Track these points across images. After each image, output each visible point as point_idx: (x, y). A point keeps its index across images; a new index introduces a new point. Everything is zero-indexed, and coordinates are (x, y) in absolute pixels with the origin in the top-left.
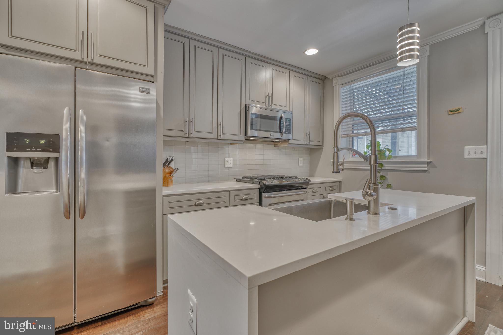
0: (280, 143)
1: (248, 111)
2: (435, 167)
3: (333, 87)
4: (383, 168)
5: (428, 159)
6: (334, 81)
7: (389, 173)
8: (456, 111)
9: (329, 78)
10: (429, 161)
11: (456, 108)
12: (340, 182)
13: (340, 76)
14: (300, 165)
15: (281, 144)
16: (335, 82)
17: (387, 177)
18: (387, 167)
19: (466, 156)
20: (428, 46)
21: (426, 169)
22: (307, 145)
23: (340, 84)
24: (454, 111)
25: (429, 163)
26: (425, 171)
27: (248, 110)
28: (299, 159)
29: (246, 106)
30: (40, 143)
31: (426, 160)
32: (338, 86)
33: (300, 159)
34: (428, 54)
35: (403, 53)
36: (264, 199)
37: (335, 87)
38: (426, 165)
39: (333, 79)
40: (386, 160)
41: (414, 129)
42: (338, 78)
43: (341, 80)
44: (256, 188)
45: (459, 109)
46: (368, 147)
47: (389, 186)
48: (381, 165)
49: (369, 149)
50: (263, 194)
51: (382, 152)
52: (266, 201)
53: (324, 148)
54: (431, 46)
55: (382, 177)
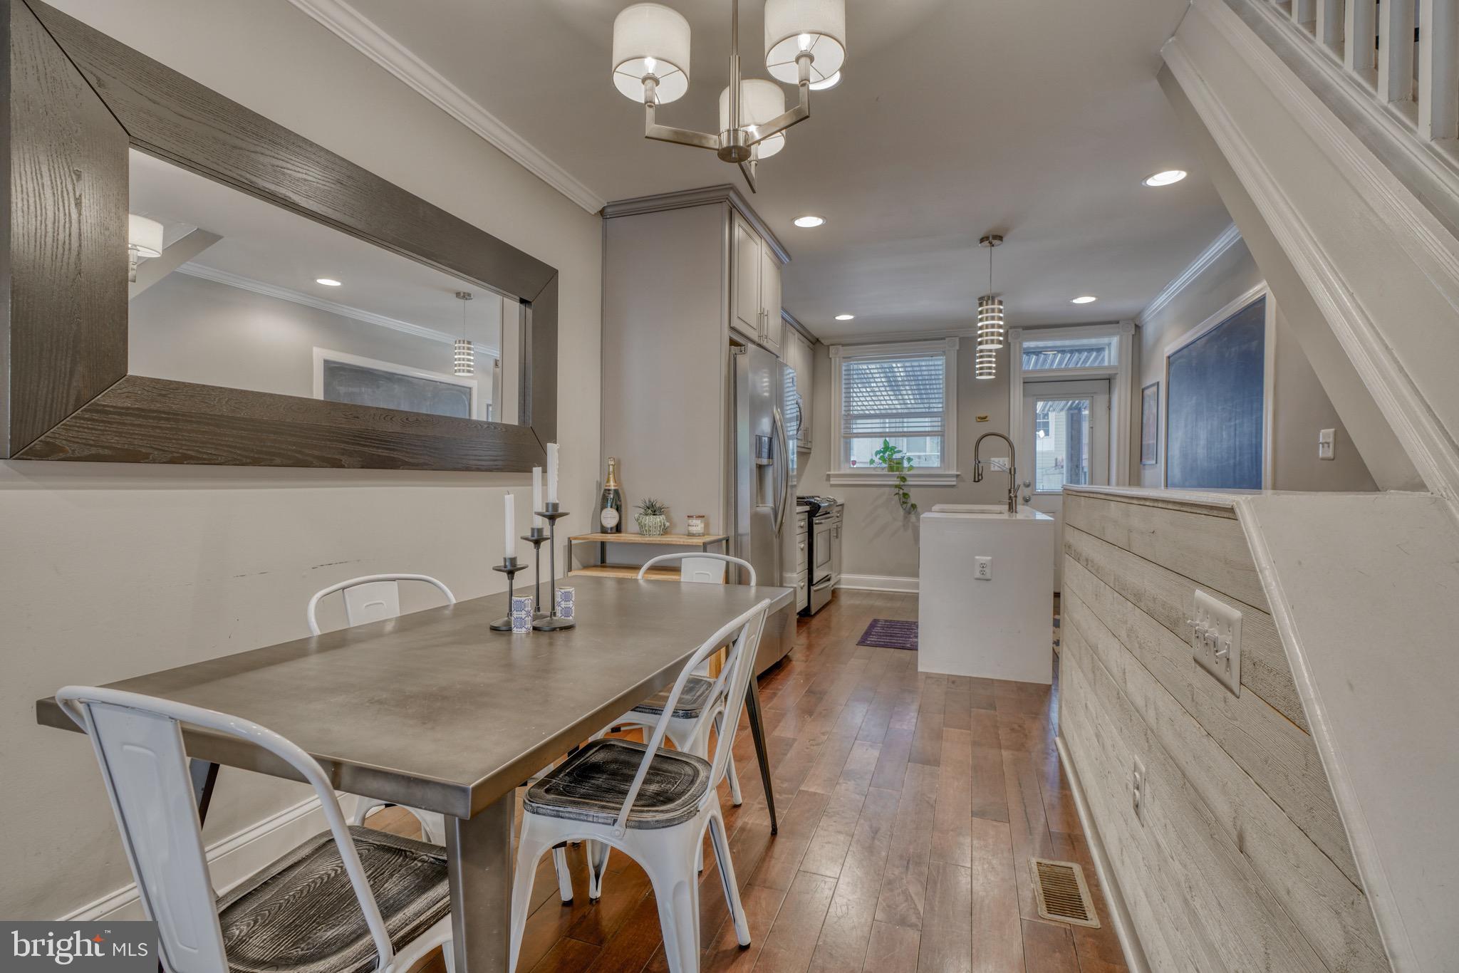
2: (964, 481)
3: (831, 359)
4: (906, 483)
5: (957, 471)
6: (832, 349)
7: (912, 489)
8: (984, 419)
9: (823, 344)
10: (958, 473)
11: (982, 415)
12: (842, 505)
13: (843, 345)
16: (833, 351)
17: (910, 494)
18: (910, 482)
21: (955, 483)
22: (804, 448)
23: (842, 356)
24: (982, 418)
25: (957, 476)
26: (953, 486)
31: (955, 472)
32: (838, 359)
34: (957, 347)
35: (981, 368)
36: (815, 526)
37: (833, 360)
38: (955, 479)
39: (831, 347)
40: (907, 473)
41: (941, 434)
42: (840, 347)
43: (843, 351)
44: (806, 512)
45: (986, 417)
46: (877, 453)
47: (914, 506)
48: (903, 479)
49: (878, 456)
50: (814, 519)
51: (900, 462)
52: (816, 529)
53: (812, 452)
54: (960, 339)
55: (905, 495)
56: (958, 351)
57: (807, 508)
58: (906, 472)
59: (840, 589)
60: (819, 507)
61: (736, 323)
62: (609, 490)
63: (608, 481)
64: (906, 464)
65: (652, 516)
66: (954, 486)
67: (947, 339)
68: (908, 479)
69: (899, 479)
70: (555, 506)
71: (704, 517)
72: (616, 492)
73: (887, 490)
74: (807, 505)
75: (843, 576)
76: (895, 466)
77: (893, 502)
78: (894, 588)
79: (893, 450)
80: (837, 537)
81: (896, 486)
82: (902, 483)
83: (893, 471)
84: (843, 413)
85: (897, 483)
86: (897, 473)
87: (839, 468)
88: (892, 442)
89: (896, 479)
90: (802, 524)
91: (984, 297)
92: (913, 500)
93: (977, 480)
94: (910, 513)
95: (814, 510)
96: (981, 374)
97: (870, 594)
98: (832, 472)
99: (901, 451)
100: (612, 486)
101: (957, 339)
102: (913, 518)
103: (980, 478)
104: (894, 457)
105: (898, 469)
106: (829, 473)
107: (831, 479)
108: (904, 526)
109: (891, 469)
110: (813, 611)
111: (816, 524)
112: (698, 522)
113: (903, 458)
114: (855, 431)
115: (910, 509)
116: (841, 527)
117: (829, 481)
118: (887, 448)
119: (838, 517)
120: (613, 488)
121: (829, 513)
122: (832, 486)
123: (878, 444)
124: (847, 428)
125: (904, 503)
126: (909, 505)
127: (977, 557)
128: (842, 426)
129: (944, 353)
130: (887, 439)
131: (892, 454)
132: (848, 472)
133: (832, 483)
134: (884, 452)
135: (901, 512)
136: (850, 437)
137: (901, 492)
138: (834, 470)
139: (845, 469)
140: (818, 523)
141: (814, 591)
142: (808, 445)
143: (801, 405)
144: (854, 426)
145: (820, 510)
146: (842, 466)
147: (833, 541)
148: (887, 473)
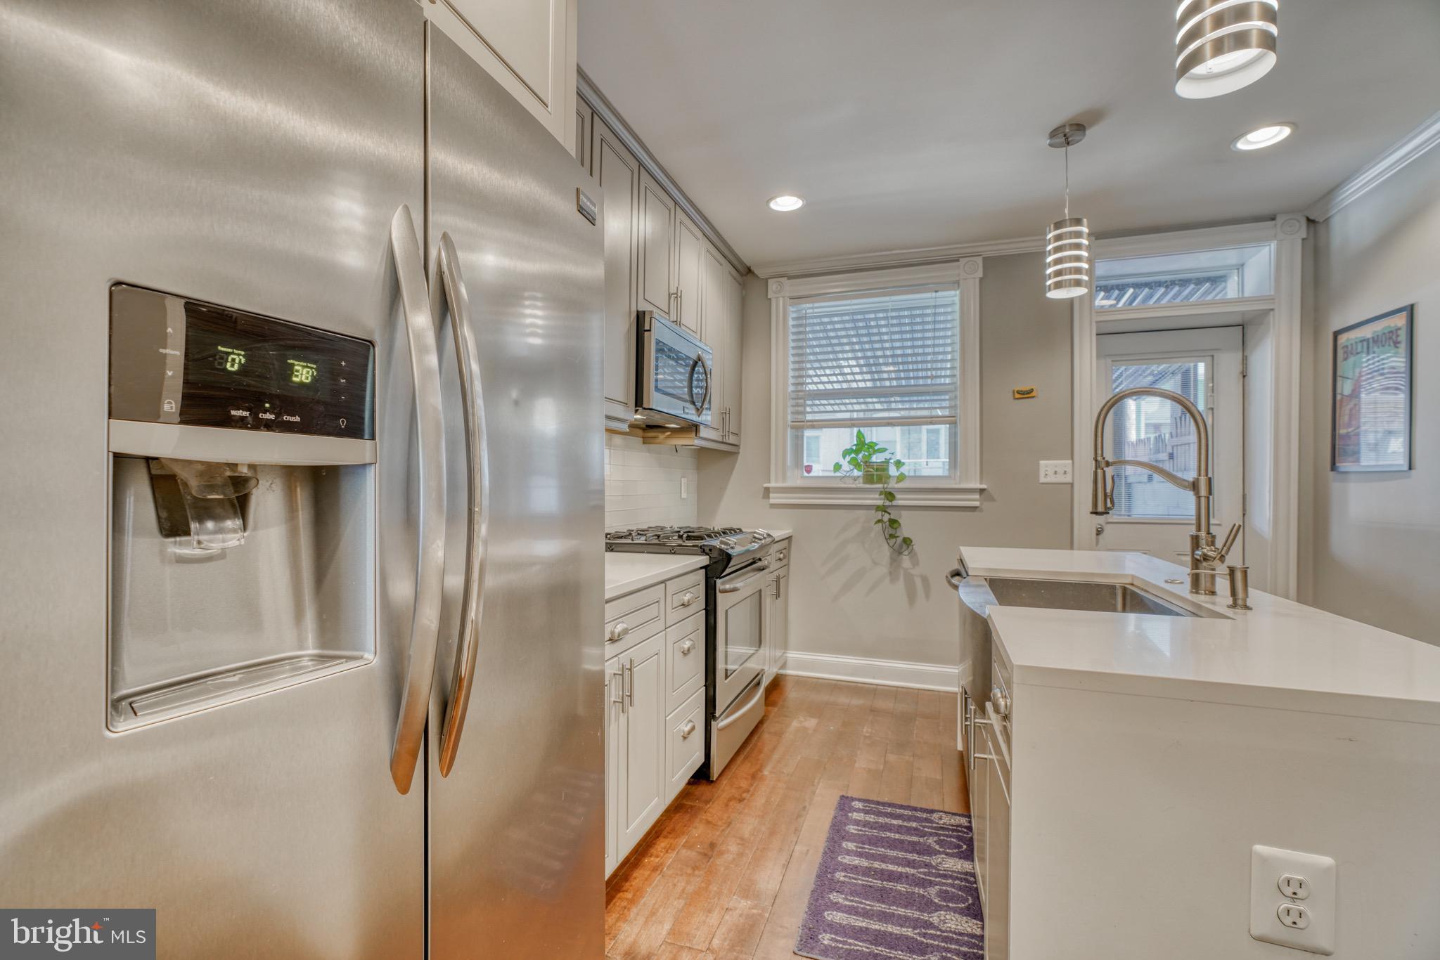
0: (664, 432)
1: (650, 330)
2: (992, 499)
3: (770, 299)
4: (894, 503)
5: (981, 484)
6: (773, 285)
7: (904, 513)
8: (1026, 394)
9: (757, 276)
10: (984, 486)
11: (1025, 387)
12: (789, 539)
13: (790, 278)
14: (684, 496)
15: (668, 437)
16: (774, 287)
17: (902, 521)
18: (901, 500)
19: (1042, 480)
20: (981, 258)
21: (977, 504)
22: (722, 443)
23: (788, 295)
24: (1023, 394)
25: (982, 491)
26: (974, 508)
27: (647, 327)
28: (682, 479)
29: (640, 317)
30: (295, 379)
31: (976, 485)
32: (781, 299)
33: (683, 481)
34: (980, 274)
35: (1058, 273)
36: (719, 596)
37: (773, 301)
38: (977, 496)
39: (769, 280)
40: (897, 486)
41: (952, 421)
42: (784, 280)
43: (790, 287)
44: (702, 568)
45: (1032, 391)
46: (846, 453)
47: (907, 542)
48: (890, 496)
49: (848, 458)
50: (719, 582)
51: (883, 467)
52: (722, 601)
53: (741, 451)
54: (985, 259)
55: (893, 522)
56: (981, 280)
57: (703, 560)
58: (892, 484)
59: (786, 675)
60: (729, 558)
64: (893, 471)
66: (976, 507)
67: (963, 261)
68: (898, 496)
69: (883, 496)
73: (861, 513)
74: (704, 551)
75: (792, 655)
76: (876, 475)
77: (873, 535)
78: (874, 678)
79: (872, 448)
80: (778, 595)
81: (878, 508)
82: (888, 503)
83: (872, 482)
84: (791, 388)
85: (880, 503)
86: (880, 486)
87: (784, 479)
88: (874, 435)
89: (877, 496)
90: (687, 598)
91: (1063, 126)
92: (905, 531)
93: (1100, 509)
94: (900, 553)
95: (718, 563)
96: (1058, 285)
97: (836, 687)
98: (772, 484)
99: (884, 450)
101: (979, 260)
102: (906, 561)
103: (1109, 505)
104: (874, 459)
105: (880, 480)
106: (766, 485)
107: (771, 495)
108: (890, 573)
109: (868, 478)
110: (716, 770)
111: (722, 592)
113: (887, 461)
114: (809, 417)
115: (901, 547)
116: (787, 576)
117: (768, 498)
118: (861, 444)
119: (780, 559)
121: (760, 559)
122: (773, 506)
123: (846, 438)
124: (796, 412)
125: (892, 536)
126: (900, 540)
127: (1259, 848)
128: (790, 410)
129: (956, 284)
130: (862, 429)
131: (870, 455)
132: (799, 483)
133: (772, 501)
134: (857, 452)
135: (886, 551)
136: (802, 428)
137: (886, 517)
138: (776, 482)
139: (794, 480)
140: (728, 587)
141: (719, 730)
142: (732, 439)
143: (708, 363)
144: (808, 409)
145: (731, 565)
146: (789, 474)
147: (768, 602)
148: (862, 485)
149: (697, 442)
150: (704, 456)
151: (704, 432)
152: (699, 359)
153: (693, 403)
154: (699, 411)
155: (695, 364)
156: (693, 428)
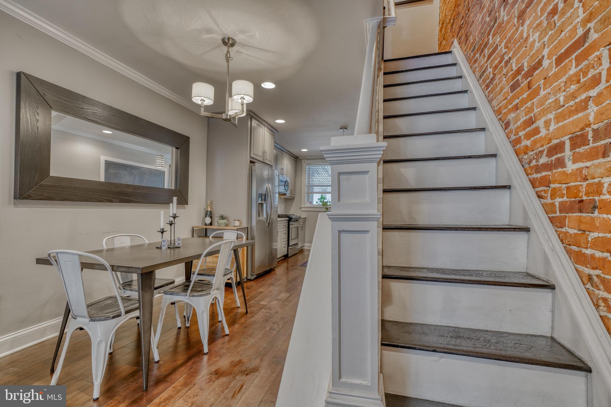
4: (328, 210)
9: (299, 159)
12: (305, 218)
13: (307, 159)
14: (282, 208)
22: (291, 197)
32: (305, 164)
33: (282, 205)
36: (290, 225)
37: (303, 165)
39: (302, 160)
40: (329, 207)
42: (305, 160)
43: (307, 161)
46: (319, 199)
49: (319, 200)
50: (290, 223)
52: (291, 226)
53: (295, 198)
57: (288, 219)
59: (304, 249)
60: (292, 218)
61: (252, 156)
62: (208, 211)
63: (208, 208)
64: (328, 204)
65: (222, 220)
68: (329, 209)
69: (325, 209)
70: (175, 214)
71: (239, 220)
72: (211, 212)
74: (288, 217)
76: (325, 204)
79: (324, 198)
80: (302, 230)
82: (327, 210)
83: (324, 206)
84: (307, 184)
85: (325, 210)
87: (305, 205)
88: (324, 195)
90: (285, 224)
95: (290, 219)
98: (302, 206)
99: (327, 199)
100: (209, 209)
106: (301, 206)
107: (302, 209)
109: (323, 205)
110: (289, 256)
111: (291, 224)
112: (236, 222)
113: (327, 201)
114: (310, 191)
116: (305, 226)
118: (322, 198)
119: (303, 222)
120: (209, 210)
122: (302, 211)
123: (319, 196)
124: (308, 190)
128: (306, 189)
130: (323, 194)
131: (324, 200)
132: (309, 206)
133: (302, 210)
134: (321, 199)
136: (309, 193)
138: (303, 205)
139: (308, 205)
140: (292, 224)
141: (290, 248)
142: (293, 196)
143: (288, 181)
144: (311, 189)
145: (292, 220)
146: (306, 204)
147: (300, 231)
148: (322, 206)
149: (286, 197)
150: (286, 200)
151: (287, 195)
152: (287, 181)
153: (285, 190)
154: (286, 191)
155: (286, 182)
156: (285, 194)
